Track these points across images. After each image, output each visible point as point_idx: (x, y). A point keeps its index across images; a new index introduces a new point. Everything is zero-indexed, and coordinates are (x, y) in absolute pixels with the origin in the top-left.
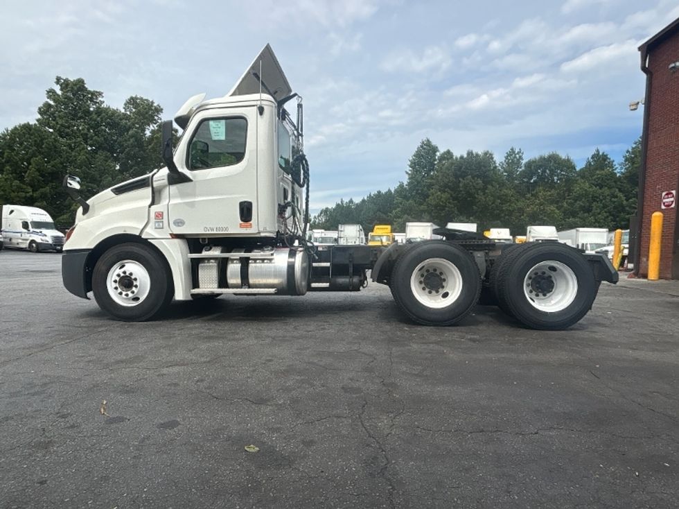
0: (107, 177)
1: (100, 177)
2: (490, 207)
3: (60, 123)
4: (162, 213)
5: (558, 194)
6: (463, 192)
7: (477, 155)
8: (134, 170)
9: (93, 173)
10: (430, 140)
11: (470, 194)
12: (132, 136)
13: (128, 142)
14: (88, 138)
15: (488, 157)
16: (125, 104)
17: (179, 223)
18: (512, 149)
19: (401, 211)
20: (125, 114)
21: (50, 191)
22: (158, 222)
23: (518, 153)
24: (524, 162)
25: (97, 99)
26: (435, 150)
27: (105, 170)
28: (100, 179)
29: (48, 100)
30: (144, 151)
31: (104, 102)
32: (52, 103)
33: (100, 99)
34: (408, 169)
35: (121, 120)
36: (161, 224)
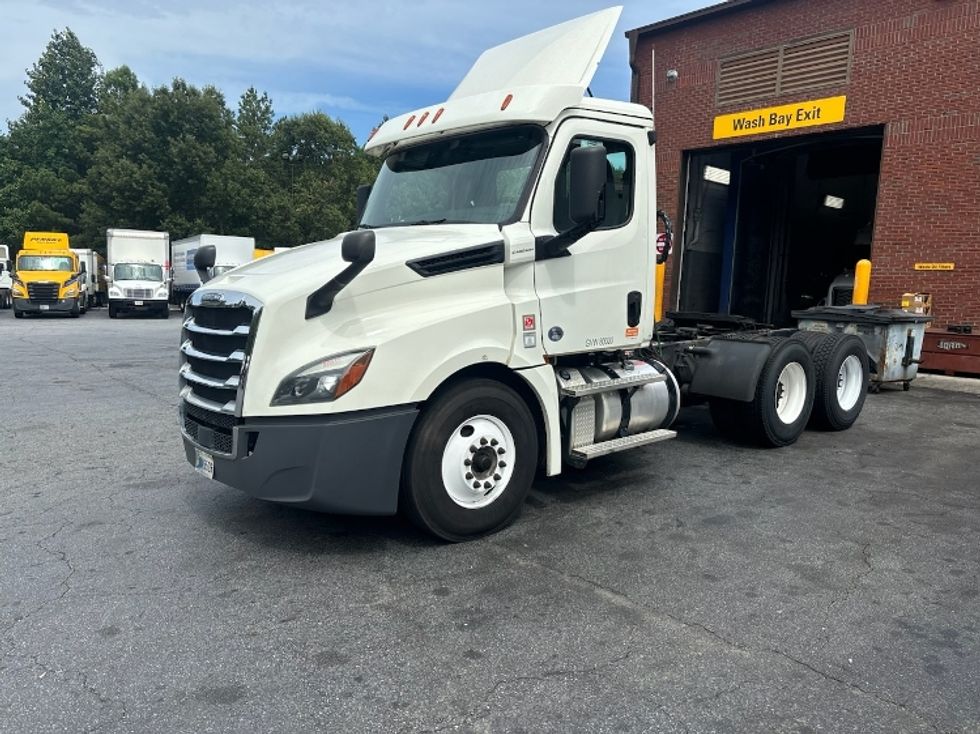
2: (233, 202)
4: (534, 316)
5: (340, 187)
6: (179, 167)
7: (194, 92)
10: (76, 35)
11: (191, 172)
15: (215, 99)
17: (556, 333)
18: (251, 91)
19: (22, 191)
22: (528, 334)
23: (263, 100)
24: (275, 120)
26: (88, 60)
34: (27, 92)
36: (533, 338)
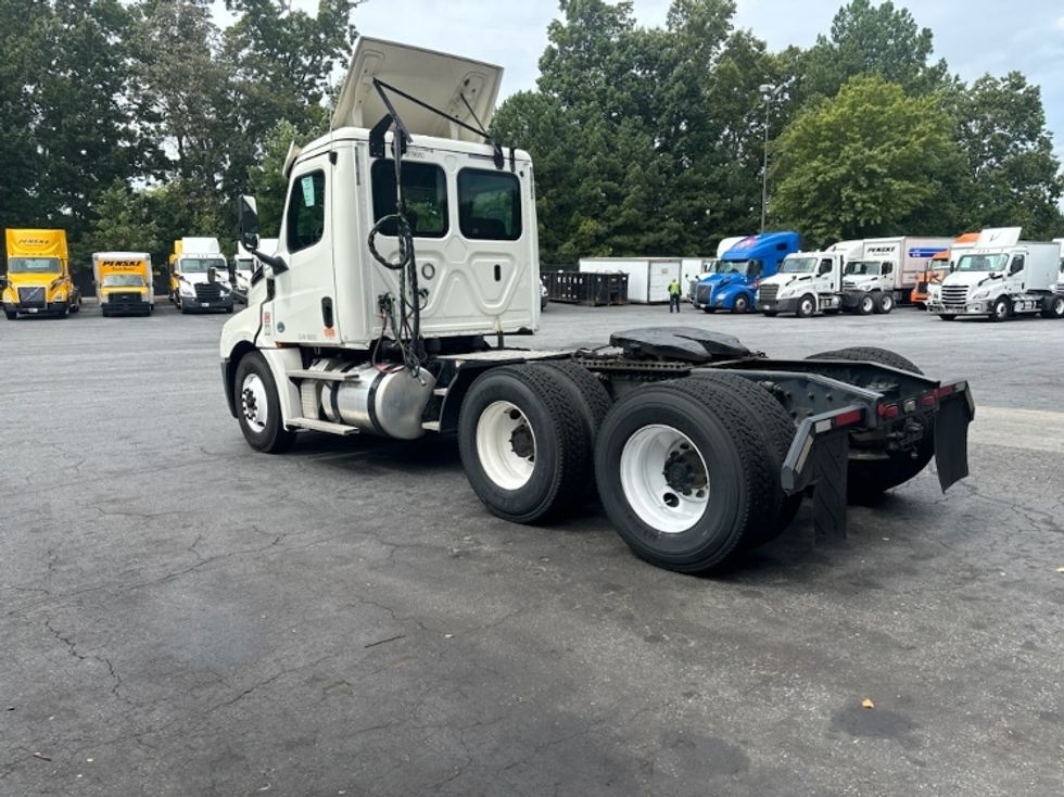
0: (635, 165)
1: (625, 167)
3: (567, 80)
8: (682, 145)
9: (613, 161)
12: (680, 78)
13: (672, 91)
14: (606, 97)
16: (669, 16)
20: (669, 36)
21: (548, 204)
25: (623, 18)
27: (632, 152)
28: (623, 171)
29: (551, 43)
30: (699, 102)
31: (635, 20)
32: (556, 46)
33: (628, 16)
35: (661, 49)
